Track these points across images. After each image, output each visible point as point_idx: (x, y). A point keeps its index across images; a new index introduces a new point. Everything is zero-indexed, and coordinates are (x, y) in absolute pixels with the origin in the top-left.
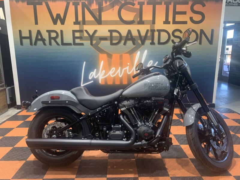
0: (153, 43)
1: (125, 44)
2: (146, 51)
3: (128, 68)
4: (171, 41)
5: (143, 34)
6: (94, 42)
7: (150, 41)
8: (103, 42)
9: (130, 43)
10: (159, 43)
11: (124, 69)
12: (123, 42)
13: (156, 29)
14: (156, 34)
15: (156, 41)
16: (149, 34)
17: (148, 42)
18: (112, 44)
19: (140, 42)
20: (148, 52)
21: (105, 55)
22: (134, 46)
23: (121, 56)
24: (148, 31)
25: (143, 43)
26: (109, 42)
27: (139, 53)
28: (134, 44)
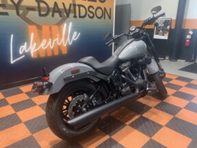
0: (75, 17)
1: (53, 16)
2: (71, 23)
3: (57, 39)
5: (67, 7)
6: (21, 12)
7: (73, 15)
8: (31, 13)
9: (57, 15)
10: (80, 17)
11: (54, 41)
12: (51, 14)
14: (77, 8)
15: (77, 15)
16: (72, 8)
17: (72, 15)
18: (40, 15)
19: (65, 14)
20: (73, 24)
21: (35, 27)
22: (61, 18)
23: (50, 28)
24: (71, 4)
25: (68, 16)
26: (37, 13)
27: (65, 25)
28: (61, 16)
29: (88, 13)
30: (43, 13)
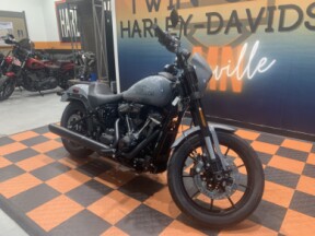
0: (269, 30)
1: (226, 32)
2: (257, 43)
3: (228, 67)
4: (303, 25)
5: (255, 15)
6: (188, 31)
7: (266, 26)
8: (198, 30)
9: (234, 30)
10: (281, 29)
11: (223, 69)
12: (224, 29)
13: (277, 5)
14: (277, 13)
15: (275, 25)
16: (265, 15)
17: (262, 28)
18: (209, 33)
19: (248, 28)
20: (260, 44)
21: (200, 49)
22: (239, 35)
23: (220, 50)
24: (263, 9)
25: (254, 29)
26: (205, 30)
27: (246, 45)
28: (239, 31)
29: (306, 18)
30: (212, 29)
